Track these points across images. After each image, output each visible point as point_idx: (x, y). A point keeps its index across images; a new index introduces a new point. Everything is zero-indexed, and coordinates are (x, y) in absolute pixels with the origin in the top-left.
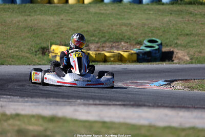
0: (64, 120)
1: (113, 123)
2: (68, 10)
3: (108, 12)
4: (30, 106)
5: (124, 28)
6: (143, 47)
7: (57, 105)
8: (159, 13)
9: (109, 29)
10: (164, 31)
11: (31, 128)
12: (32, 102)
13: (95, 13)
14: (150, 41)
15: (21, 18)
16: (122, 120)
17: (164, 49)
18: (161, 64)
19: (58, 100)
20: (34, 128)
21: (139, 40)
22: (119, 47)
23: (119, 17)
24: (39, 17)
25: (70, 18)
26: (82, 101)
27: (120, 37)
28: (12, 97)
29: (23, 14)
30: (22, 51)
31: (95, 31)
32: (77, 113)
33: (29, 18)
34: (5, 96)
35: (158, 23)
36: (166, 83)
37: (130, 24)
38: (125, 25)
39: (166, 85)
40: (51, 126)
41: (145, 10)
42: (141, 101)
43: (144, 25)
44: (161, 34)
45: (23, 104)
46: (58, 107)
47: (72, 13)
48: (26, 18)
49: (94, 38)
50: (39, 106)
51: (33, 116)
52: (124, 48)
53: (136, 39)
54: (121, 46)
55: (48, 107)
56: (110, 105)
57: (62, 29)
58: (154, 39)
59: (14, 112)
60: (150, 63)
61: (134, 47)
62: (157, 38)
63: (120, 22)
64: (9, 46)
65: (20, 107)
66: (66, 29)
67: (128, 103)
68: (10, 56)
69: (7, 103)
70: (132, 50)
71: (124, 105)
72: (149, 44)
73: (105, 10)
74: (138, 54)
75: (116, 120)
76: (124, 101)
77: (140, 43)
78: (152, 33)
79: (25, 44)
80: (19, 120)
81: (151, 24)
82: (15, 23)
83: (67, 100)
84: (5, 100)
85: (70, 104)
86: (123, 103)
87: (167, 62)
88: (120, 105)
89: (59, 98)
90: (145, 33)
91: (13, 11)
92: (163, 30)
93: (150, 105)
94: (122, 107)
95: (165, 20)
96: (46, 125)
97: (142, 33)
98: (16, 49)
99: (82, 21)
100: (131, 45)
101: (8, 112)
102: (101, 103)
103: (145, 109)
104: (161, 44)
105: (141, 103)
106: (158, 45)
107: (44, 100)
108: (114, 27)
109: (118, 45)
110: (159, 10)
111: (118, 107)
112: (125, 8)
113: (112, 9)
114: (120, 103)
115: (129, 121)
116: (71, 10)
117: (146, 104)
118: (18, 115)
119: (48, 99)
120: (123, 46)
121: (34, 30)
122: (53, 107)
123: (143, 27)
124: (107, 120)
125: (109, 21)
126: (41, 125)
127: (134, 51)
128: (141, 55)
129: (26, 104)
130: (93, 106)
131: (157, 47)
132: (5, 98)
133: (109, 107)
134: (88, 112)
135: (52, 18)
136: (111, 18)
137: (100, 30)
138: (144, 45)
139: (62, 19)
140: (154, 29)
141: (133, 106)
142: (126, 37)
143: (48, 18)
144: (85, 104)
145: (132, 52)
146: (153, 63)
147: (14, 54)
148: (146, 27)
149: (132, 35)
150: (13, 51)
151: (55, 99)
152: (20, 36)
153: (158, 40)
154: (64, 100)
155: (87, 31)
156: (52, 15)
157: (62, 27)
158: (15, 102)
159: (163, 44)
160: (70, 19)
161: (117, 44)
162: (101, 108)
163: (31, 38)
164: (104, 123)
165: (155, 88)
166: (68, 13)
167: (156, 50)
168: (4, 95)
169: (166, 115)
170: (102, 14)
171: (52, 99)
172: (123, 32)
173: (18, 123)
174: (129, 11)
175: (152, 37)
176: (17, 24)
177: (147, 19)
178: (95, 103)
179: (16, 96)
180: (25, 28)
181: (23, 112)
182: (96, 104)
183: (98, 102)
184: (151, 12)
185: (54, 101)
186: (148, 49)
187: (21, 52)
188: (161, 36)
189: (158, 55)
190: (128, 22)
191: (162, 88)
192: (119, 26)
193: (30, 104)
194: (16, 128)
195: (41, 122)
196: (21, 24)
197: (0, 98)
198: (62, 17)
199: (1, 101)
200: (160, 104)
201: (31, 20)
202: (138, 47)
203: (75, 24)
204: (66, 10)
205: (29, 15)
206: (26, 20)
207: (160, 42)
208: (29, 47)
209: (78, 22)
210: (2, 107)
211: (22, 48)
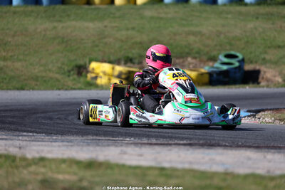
0: (107, 166)
1: (174, 170)
2: (114, 14)
3: (169, 16)
4: (59, 146)
5: (192, 38)
6: (217, 65)
7: (98, 145)
8: (241, 18)
9: (171, 39)
10: (247, 42)
11: (60, 177)
12: (62, 141)
13: (152, 18)
14: (228, 56)
15: (48, 25)
16: (187, 166)
17: (248, 67)
18: (243, 87)
19: (98, 138)
20: (64, 177)
21: (212, 54)
22: (184, 64)
23: (184, 22)
24: (74, 23)
25: (117, 25)
26: (132, 139)
27: (187, 50)
28: (35, 134)
29: (52, 19)
30: (50, 70)
32: (126, 157)
33: (60, 25)
34: (25, 134)
35: (239, 31)
36: (249, 114)
37: (200, 32)
38: (194, 34)
39: (249, 116)
40: (88, 174)
41: (221, 13)
42: (214, 140)
43: (219, 34)
44: (243, 46)
45: (50, 143)
46: (98, 148)
47: (119, 17)
48: (55, 24)
50: (72, 146)
51: (64, 161)
52: (191, 66)
53: (208, 53)
54: (186, 63)
55: (85, 149)
56: (170, 145)
57: (106, 40)
58: (233, 53)
59: (37, 156)
60: (227, 87)
61: (205, 64)
62: (238, 51)
64: (31, 64)
65: (46, 148)
66: (111, 40)
67: (196, 142)
68: (32, 78)
69: (28, 143)
70: (202, 68)
71: (190, 145)
72: (226, 60)
73: (166, 13)
74: (210, 74)
75: (180, 166)
76: (190, 139)
77: (214, 59)
78: (231, 44)
79: (55, 61)
80: (44, 166)
81: (229, 32)
82: (40, 32)
84: (26, 138)
85: (115, 144)
86: (189, 142)
87: (251, 85)
88: (184, 145)
89: (100, 135)
90: (221, 45)
91: (38, 15)
92: (246, 39)
93: (227, 144)
94: (188, 147)
95: (249, 26)
96: (82, 173)
97: (216, 45)
98: (42, 68)
99: (133, 29)
100: (201, 61)
101: (29, 156)
102: (159, 142)
103: (220, 150)
104: (243, 60)
105: (213, 142)
106: (239, 61)
107: (79, 138)
108: (178, 37)
109: (183, 62)
110: (240, 13)
111: (182, 147)
112: (193, 11)
113: (176, 12)
114: (185, 142)
115: (196, 167)
117: (221, 142)
118: (42, 159)
119: (85, 138)
120: (190, 64)
121: (67, 42)
122: (91, 148)
123: (218, 36)
124: (166, 165)
125: (170, 29)
126: (75, 174)
127: (205, 69)
128: (215, 75)
129: (54, 144)
130: (147, 146)
131: (237, 64)
132: (25, 136)
133: (169, 147)
134: (141, 155)
135: (91, 25)
136: (173, 25)
138: (220, 62)
139: (106, 27)
140: (233, 40)
141: (202, 145)
142: (194, 51)
143: (86, 24)
144: (136, 144)
145: (203, 71)
146: (231, 86)
147: (39, 74)
148: (222, 36)
149: (202, 48)
150: (36, 71)
151: (94, 137)
152: (47, 50)
153: (238, 54)
154: (107, 138)
155: (141, 43)
156: (92, 20)
157: (105, 38)
158: (39, 141)
159: (246, 60)
160: (116, 27)
161: (181, 60)
162: (158, 148)
163: (62, 53)
164: (162, 169)
166: (114, 18)
167: (236, 68)
168: (25, 131)
169: (249, 159)
170: (161, 19)
171: (91, 137)
172: (189, 44)
173: (43, 170)
174: (199, 14)
175: (231, 50)
176: (43, 33)
177: (223, 26)
178: (150, 142)
179: (40, 133)
180: (54, 38)
181: (49, 156)
182: (151, 144)
183: (154, 141)
184: (229, 16)
185: (93, 139)
186: (225, 67)
187: (48, 72)
188: (243, 49)
189: (238, 75)
190: (197, 29)
192: (184, 35)
193: (61, 144)
194: (40, 178)
195: (75, 168)
196: (48, 33)
197: (18, 136)
198: (106, 23)
199: (19, 140)
200: (240, 144)
201: (63, 27)
202: (211, 64)
203: (124, 32)
204: (111, 13)
205: (60, 21)
206: (55, 28)
207: (241, 57)
208: (60, 65)
209: (128, 29)
210: (20, 148)
211: (50, 67)
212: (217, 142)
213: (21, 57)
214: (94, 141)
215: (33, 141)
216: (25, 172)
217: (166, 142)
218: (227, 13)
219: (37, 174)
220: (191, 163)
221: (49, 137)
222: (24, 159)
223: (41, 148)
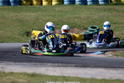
0: (40, 76)
1: (69, 77)
2: (43, 9)
3: (67, 10)
4: (19, 67)
5: (76, 20)
6: (88, 31)
7: (36, 67)
8: (98, 10)
9: (67, 20)
10: (101, 21)
11: (20, 80)
12: (21, 65)
13: (59, 11)
14: (92, 28)
15: (14, 14)
16: (75, 76)
19: (36, 63)
20: (22, 80)
21: (86, 27)
22: (73, 31)
23: (73, 13)
24: (25, 13)
25: (44, 14)
26: (51, 64)
27: (74, 25)
28: (9, 62)
29: (15, 12)
31: (59, 22)
32: (48, 72)
33: (19, 14)
34: (4, 62)
35: (97, 17)
36: (102, 53)
37: (80, 17)
38: (77, 18)
39: (102, 54)
40: (32, 79)
41: (89, 9)
42: (87, 64)
43: (88, 18)
44: (99, 23)
45: (15, 66)
46: (36, 68)
47: (44, 11)
48: (17, 14)
49: (58, 26)
50: (25, 67)
51: (21, 74)
52: (76, 32)
53: (83, 26)
54: (74, 30)
55: (31, 68)
56: (68, 66)
58: (94, 26)
59: (10, 71)
61: (82, 31)
62: (97, 25)
63: (74, 16)
64: (7, 31)
65: (14, 68)
66: (41, 21)
67: (79, 65)
68: (7, 37)
69: (6, 66)
70: (81, 33)
71: (76, 66)
72: (92, 29)
73: (65, 9)
74: (85, 35)
75: (71, 76)
76: (76, 64)
77: (86, 29)
78: (93, 22)
79: (17, 30)
80: (13, 76)
81: (92, 17)
82: (10, 17)
83: (42, 64)
84: (5, 64)
85: (44, 66)
86: (76, 65)
90: (89, 23)
91: (9, 10)
92: (100, 20)
93: (92, 66)
94: (75, 67)
95: (101, 14)
96: (29, 79)
97: (87, 23)
98: (11, 33)
99: (51, 16)
100: (80, 30)
101: (6, 71)
102: (63, 65)
103: (89, 69)
104: (99, 29)
105: (86, 65)
106: (97, 30)
107: (28, 64)
108: (70, 19)
109: (73, 30)
110: (97, 9)
111: (73, 67)
112: (77, 8)
113: (69, 8)
114: (74, 65)
115: (79, 76)
116: (44, 9)
117: (90, 65)
118: (12, 73)
119: (31, 63)
120: (76, 31)
121: (22, 21)
122: (33, 68)
123: (88, 19)
124: (66, 75)
125: (67, 16)
126: (26, 79)
127: (83, 33)
128: (87, 36)
129: (17, 66)
132: (4, 63)
133: (67, 68)
134: (55, 71)
135: (32, 14)
136: (68, 14)
137: (62, 21)
138: (89, 30)
139: (39, 15)
140: (94, 20)
141: (82, 67)
142: (78, 25)
143: (30, 14)
144: (53, 66)
145: (81, 34)
147: (10, 36)
148: (90, 19)
149: (81, 24)
150: (9, 34)
151: (35, 63)
152: (14, 25)
153: (97, 27)
154: (40, 64)
156: (33, 12)
157: (39, 20)
158: (10, 65)
159: (100, 29)
162: (62, 68)
163: (20, 26)
164: (64, 77)
165: (95, 56)
166: (42, 11)
167: (96, 33)
168: (4, 61)
169: (102, 72)
170: (63, 11)
171: (33, 63)
172: (75, 22)
173: (12, 78)
174: (80, 9)
175: (94, 25)
176: (12, 18)
177: (90, 14)
178: (59, 65)
179: (11, 61)
180: (17, 20)
181: (15, 71)
182: (59, 66)
183: (60, 65)
186: (91, 32)
187: (14, 35)
188: (99, 24)
190: (79, 16)
191: (99, 56)
192: (73, 19)
194: (11, 81)
195: (26, 77)
196: (14, 18)
197: (1, 63)
198: (39, 13)
199: (2, 64)
200: (98, 66)
201: (20, 15)
202: (85, 31)
203: (47, 17)
204: (41, 9)
205: (19, 12)
206: (17, 15)
207: (98, 28)
208: (19, 32)
209: (48, 16)
210: (2, 68)
211: (15, 33)
212: (88, 65)
213: (2, 28)
214: (34, 65)
215: (8, 65)
216: (5, 78)
217: (66, 65)
218: (92, 9)
219: (10, 79)
220: (77, 74)
221: (15, 63)
222: (4, 73)
223: (11, 68)
